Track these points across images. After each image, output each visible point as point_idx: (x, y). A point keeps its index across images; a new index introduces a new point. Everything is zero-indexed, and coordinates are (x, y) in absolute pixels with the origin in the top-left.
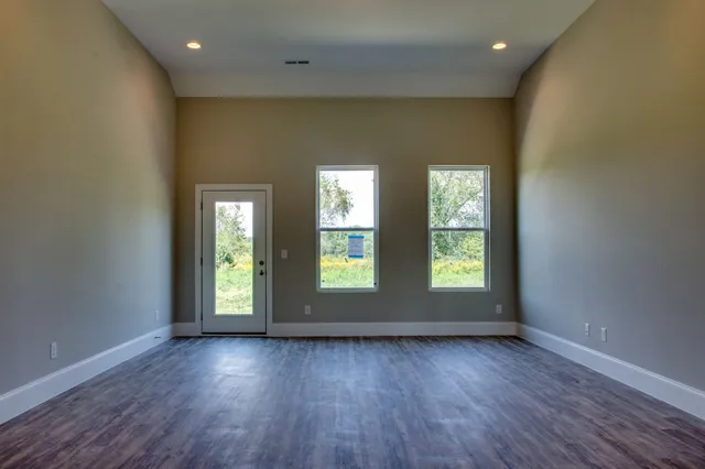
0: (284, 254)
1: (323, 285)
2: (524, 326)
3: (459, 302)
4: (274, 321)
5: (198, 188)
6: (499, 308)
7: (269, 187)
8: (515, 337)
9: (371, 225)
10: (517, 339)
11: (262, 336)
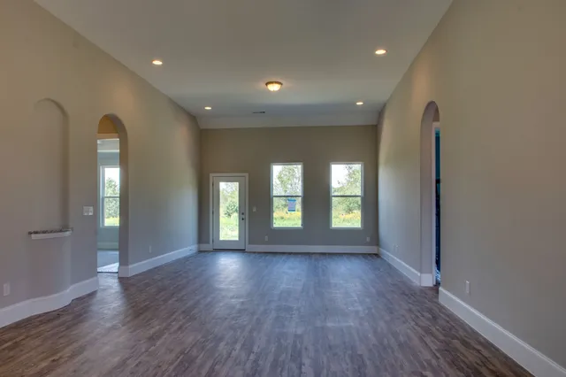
0: (254, 210)
1: (275, 226)
2: (381, 249)
3: (346, 235)
4: (249, 244)
5: (211, 175)
6: (368, 239)
7: (247, 175)
8: (376, 255)
9: (300, 194)
10: (377, 255)
11: (242, 251)
